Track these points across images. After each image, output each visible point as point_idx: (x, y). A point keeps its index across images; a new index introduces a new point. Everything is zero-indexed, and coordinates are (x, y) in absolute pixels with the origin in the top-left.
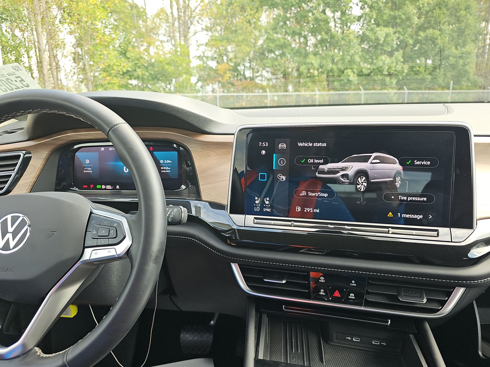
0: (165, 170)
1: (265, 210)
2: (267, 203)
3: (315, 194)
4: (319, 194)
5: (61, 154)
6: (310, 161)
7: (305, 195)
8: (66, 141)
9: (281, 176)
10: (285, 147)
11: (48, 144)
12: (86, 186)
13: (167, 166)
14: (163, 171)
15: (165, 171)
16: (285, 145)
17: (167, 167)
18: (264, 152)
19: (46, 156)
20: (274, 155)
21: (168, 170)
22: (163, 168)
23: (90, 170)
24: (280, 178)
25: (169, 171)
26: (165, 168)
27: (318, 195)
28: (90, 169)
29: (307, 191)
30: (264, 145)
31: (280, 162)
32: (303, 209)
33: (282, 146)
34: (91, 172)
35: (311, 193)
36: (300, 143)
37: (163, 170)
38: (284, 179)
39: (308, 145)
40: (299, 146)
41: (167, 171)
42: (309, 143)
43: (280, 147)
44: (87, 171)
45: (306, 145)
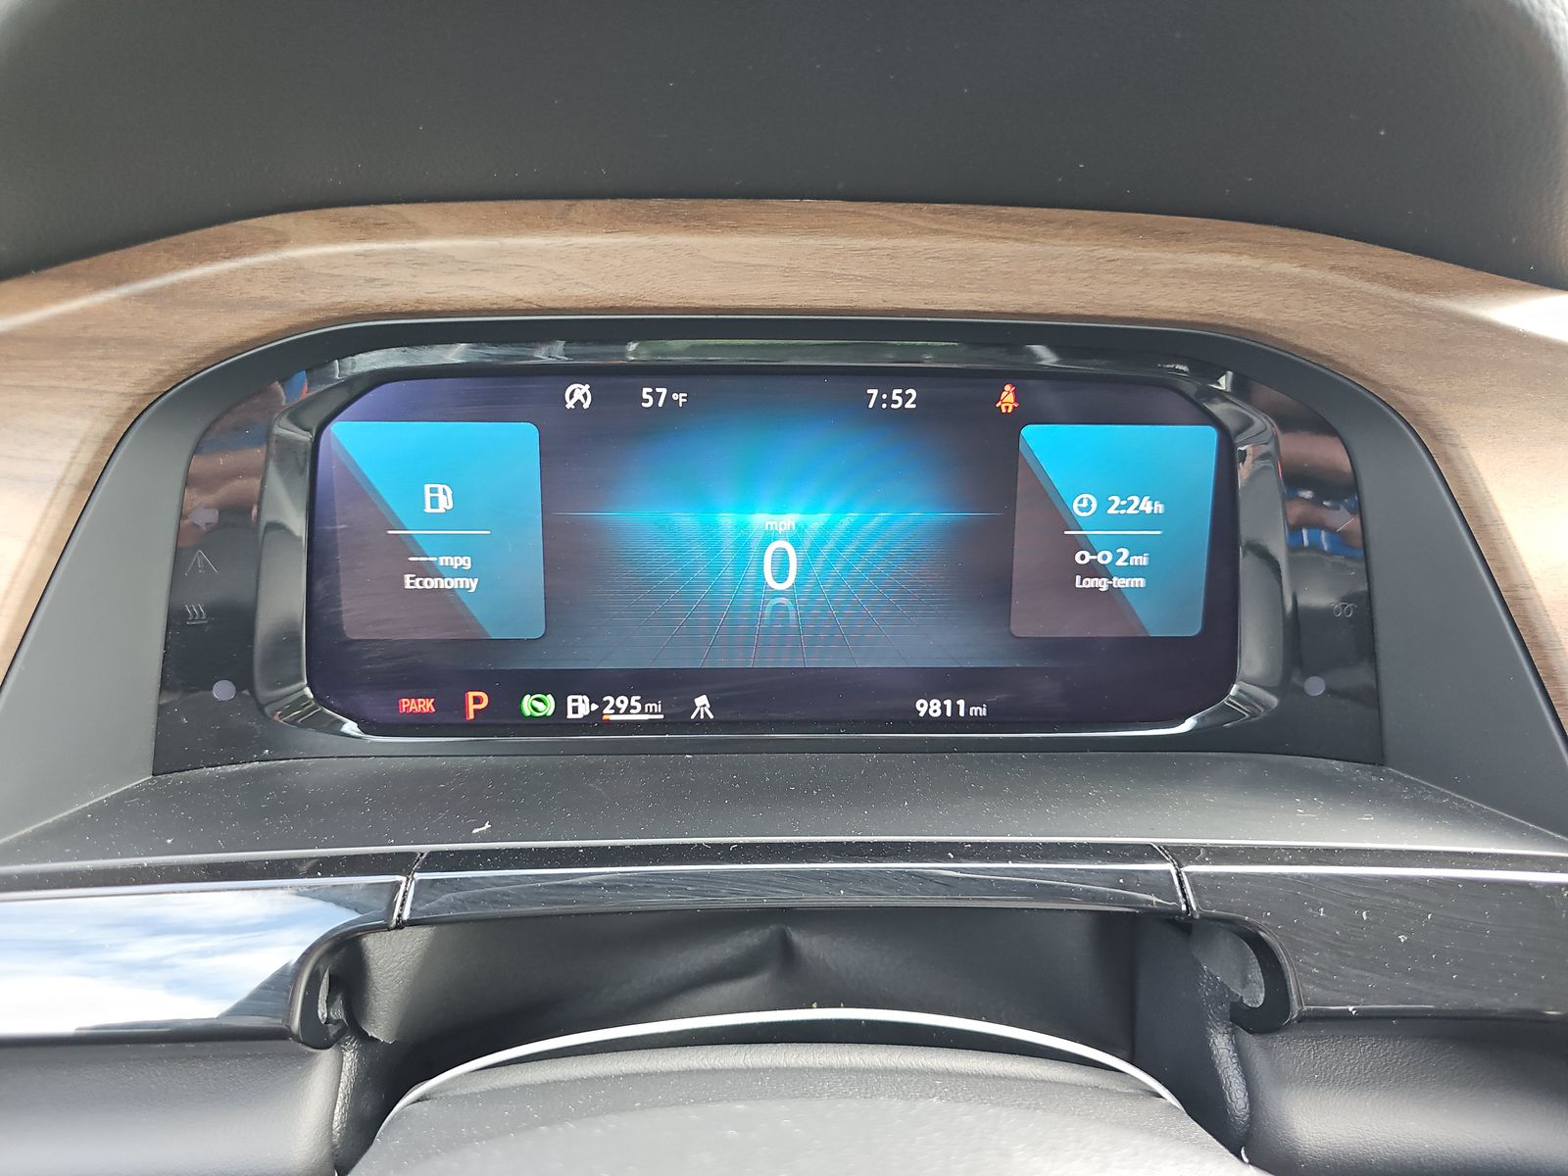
5: (208, 429)
8: (268, 314)
11: (94, 342)
12: (427, 705)
13: (1124, 542)
14: (1090, 583)
15: (1102, 584)
17: (1126, 552)
19: (77, 451)
21: (1131, 571)
22: (1088, 557)
23: (461, 572)
25: (1140, 582)
26: (1104, 557)
28: (465, 562)
34: (473, 584)
37: (1092, 570)
41: (1119, 582)
44: (434, 583)
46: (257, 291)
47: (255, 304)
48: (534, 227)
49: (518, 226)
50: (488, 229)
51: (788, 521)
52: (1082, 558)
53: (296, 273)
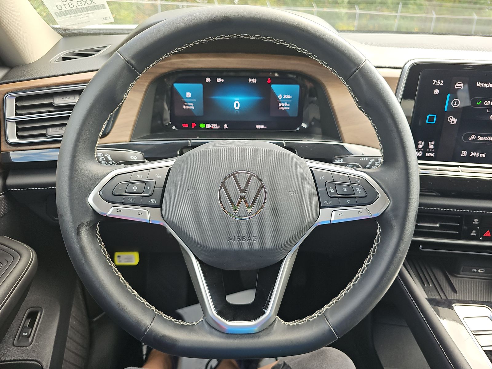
0: (284, 107)
1: (428, 154)
2: (431, 147)
3: (485, 139)
4: (489, 139)
6: (486, 103)
7: (474, 139)
9: (452, 118)
10: (462, 87)
13: (286, 102)
14: (281, 108)
15: (283, 109)
16: (463, 84)
17: (286, 104)
18: (437, 92)
20: (449, 95)
21: (287, 107)
23: (192, 106)
24: (451, 120)
26: (283, 104)
27: (487, 140)
28: (192, 104)
29: (477, 136)
30: (438, 83)
31: (454, 103)
32: (469, 154)
33: (459, 86)
34: (194, 108)
35: (481, 137)
36: (480, 83)
37: (282, 106)
38: (455, 122)
39: (488, 85)
40: (478, 86)
42: (489, 83)
43: (456, 87)
44: (188, 107)
45: (485, 85)
46: (168, 66)
47: (168, 67)
48: (204, 57)
49: (202, 57)
50: (197, 57)
51: (238, 99)
52: (280, 104)
53: (173, 64)
